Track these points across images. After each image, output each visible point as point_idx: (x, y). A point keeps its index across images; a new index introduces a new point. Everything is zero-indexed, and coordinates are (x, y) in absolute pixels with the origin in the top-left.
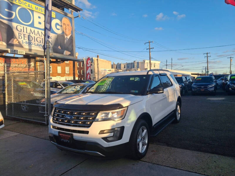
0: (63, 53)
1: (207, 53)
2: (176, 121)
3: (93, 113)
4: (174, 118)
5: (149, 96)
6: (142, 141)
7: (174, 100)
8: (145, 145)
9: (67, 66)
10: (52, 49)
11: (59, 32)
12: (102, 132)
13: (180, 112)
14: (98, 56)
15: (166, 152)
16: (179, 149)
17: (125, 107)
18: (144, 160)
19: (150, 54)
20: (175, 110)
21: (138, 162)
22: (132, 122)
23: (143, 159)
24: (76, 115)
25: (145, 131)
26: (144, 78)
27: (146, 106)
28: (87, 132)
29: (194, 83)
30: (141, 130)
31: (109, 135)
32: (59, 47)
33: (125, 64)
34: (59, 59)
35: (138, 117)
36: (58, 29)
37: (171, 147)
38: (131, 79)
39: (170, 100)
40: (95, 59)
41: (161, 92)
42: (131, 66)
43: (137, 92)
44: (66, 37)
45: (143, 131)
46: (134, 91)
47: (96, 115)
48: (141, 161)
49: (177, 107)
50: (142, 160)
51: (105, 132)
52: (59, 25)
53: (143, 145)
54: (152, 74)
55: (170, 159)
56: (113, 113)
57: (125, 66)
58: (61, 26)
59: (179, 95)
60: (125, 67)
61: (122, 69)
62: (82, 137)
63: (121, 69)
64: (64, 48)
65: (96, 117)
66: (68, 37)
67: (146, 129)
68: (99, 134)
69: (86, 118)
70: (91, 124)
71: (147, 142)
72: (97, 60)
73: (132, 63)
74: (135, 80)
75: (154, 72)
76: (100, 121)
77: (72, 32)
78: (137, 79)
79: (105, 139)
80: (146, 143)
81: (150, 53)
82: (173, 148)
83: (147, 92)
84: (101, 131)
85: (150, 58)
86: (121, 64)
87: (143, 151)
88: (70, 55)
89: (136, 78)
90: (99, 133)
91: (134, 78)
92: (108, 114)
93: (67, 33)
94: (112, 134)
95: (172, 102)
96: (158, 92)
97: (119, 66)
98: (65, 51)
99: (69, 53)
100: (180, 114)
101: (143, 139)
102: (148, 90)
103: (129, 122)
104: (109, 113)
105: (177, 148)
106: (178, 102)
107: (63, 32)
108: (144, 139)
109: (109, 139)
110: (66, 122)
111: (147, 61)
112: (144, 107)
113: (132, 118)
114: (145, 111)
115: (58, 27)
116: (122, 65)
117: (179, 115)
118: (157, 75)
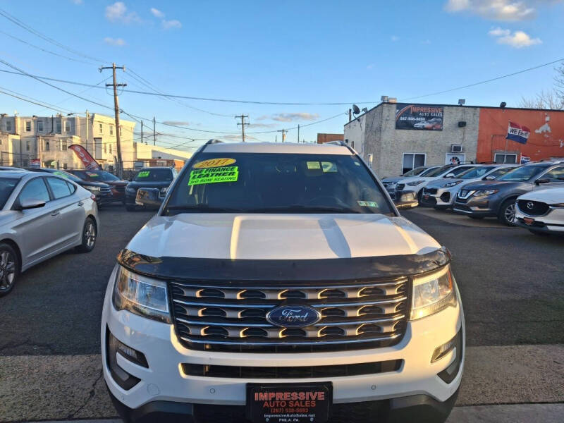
1: (243, 117)
19: (115, 99)
33: (28, 118)
38: (311, 166)
42: (50, 126)
46: (366, 204)
57: (28, 123)
60: (29, 129)
61: (19, 131)
62: (374, 387)
63: (15, 134)
68: (432, 361)
73: (52, 119)
74: (324, 170)
78: (328, 167)
79: (443, 374)
81: (118, 98)
85: (116, 111)
86: (14, 119)
89: (323, 163)
90: (430, 357)
97: (8, 123)
110: (281, 340)
116: (19, 122)
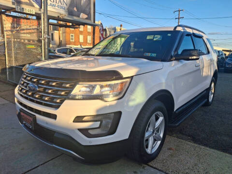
0: (79, 16)
2: (207, 104)
3: (67, 84)
4: (206, 100)
5: (173, 63)
6: (154, 134)
7: (209, 74)
8: (159, 141)
10: (67, 10)
12: (79, 119)
13: (213, 92)
14: (121, 26)
15: (192, 154)
16: (213, 150)
17: (126, 78)
18: (154, 166)
20: (209, 89)
21: (144, 167)
23: (152, 162)
24: (43, 84)
25: (161, 119)
26: (169, 35)
27: (167, 80)
28: (54, 117)
29: (229, 58)
30: (153, 117)
31: (92, 125)
32: (75, 9)
34: (75, 22)
35: (149, 97)
37: (199, 144)
38: (148, 37)
39: (204, 74)
40: (118, 28)
41: (195, 57)
43: (154, 55)
45: (157, 119)
46: (149, 54)
47: (73, 87)
48: (148, 165)
49: (211, 84)
50: (151, 165)
51: (85, 119)
53: (155, 140)
54: (182, 30)
55: (198, 168)
56: (102, 87)
59: (217, 68)
62: (47, 123)
64: (81, 10)
65: (71, 91)
67: (162, 116)
68: (74, 122)
69: (55, 92)
70: (62, 102)
71: (162, 135)
72: (120, 29)
74: (155, 39)
75: (186, 28)
76: (78, 99)
78: (158, 37)
79: (84, 131)
80: (160, 137)
82: (203, 147)
83: (172, 57)
84: (77, 117)
87: (155, 150)
88: (87, 18)
89: (156, 36)
90: (73, 120)
91: (153, 36)
92: (93, 87)
94: (97, 124)
95: (206, 77)
96: (190, 58)
98: (82, 14)
99: (86, 16)
100: (214, 94)
101: (155, 132)
102: (173, 53)
103: (131, 104)
104: (95, 85)
105: (210, 147)
106: (214, 78)
108: (158, 131)
109: (91, 132)
110: (29, 96)
112: (164, 81)
113: (139, 97)
114: (164, 88)
117: (212, 95)
118: (189, 35)
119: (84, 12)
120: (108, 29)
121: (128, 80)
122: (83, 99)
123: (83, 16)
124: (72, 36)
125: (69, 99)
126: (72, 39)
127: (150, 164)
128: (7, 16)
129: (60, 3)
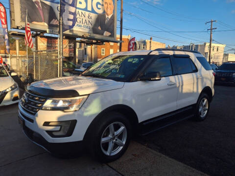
0: (103, 34)
6: (114, 140)
8: (121, 146)
9: (111, 48)
11: (100, 12)
12: (47, 124)
13: (207, 108)
14: (151, 39)
17: (81, 96)
22: (91, 116)
30: (112, 126)
31: (54, 129)
32: (99, 28)
34: (99, 40)
35: (103, 110)
36: (99, 9)
38: (129, 60)
40: (148, 41)
41: (157, 78)
43: (123, 77)
44: (107, 16)
46: (119, 76)
51: (51, 124)
52: (100, 4)
56: (64, 101)
58: (103, 5)
64: (105, 29)
65: (43, 104)
66: (110, 17)
67: (123, 126)
71: (124, 143)
72: (150, 42)
74: (133, 62)
77: (114, 11)
79: (49, 132)
80: (122, 143)
85: (211, 41)
87: (115, 154)
88: (110, 36)
89: (135, 59)
91: (133, 59)
93: (109, 13)
94: (58, 128)
96: (152, 79)
98: (106, 32)
99: (109, 34)
101: (116, 138)
103: (86, 114)
104: (59, 100)
107: (104, 12)
109: (55, 134)
111: (208, 44)
113: (94, 109)
115: (99, 6)
117: (206, 111)
119: (108, 31)
120: (138, 42)
121: (86, 97)
122: (51, 110)
123: (107, 34)
124: (103, 50)
125: (42, 109)
126: (103, 53)
127: (109, 164)
128: (41, 37)
129: (86, 24)
